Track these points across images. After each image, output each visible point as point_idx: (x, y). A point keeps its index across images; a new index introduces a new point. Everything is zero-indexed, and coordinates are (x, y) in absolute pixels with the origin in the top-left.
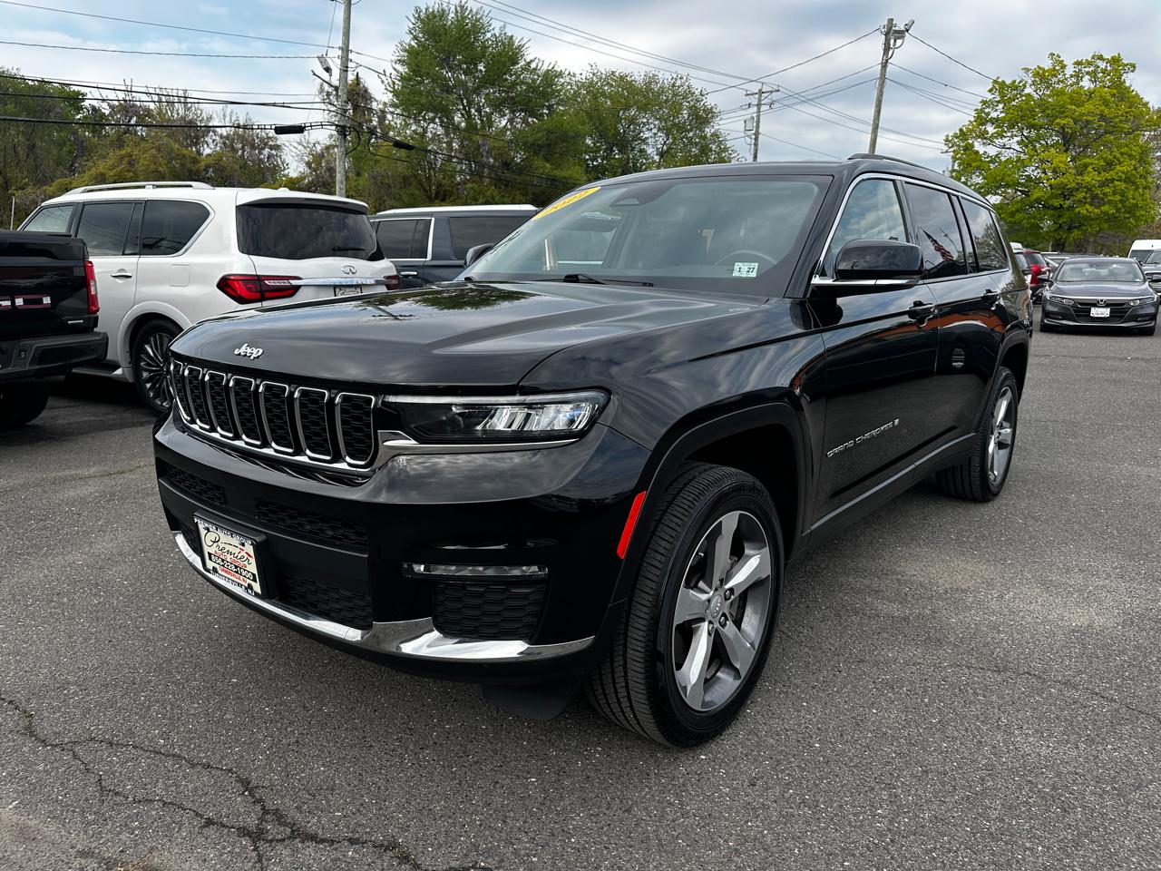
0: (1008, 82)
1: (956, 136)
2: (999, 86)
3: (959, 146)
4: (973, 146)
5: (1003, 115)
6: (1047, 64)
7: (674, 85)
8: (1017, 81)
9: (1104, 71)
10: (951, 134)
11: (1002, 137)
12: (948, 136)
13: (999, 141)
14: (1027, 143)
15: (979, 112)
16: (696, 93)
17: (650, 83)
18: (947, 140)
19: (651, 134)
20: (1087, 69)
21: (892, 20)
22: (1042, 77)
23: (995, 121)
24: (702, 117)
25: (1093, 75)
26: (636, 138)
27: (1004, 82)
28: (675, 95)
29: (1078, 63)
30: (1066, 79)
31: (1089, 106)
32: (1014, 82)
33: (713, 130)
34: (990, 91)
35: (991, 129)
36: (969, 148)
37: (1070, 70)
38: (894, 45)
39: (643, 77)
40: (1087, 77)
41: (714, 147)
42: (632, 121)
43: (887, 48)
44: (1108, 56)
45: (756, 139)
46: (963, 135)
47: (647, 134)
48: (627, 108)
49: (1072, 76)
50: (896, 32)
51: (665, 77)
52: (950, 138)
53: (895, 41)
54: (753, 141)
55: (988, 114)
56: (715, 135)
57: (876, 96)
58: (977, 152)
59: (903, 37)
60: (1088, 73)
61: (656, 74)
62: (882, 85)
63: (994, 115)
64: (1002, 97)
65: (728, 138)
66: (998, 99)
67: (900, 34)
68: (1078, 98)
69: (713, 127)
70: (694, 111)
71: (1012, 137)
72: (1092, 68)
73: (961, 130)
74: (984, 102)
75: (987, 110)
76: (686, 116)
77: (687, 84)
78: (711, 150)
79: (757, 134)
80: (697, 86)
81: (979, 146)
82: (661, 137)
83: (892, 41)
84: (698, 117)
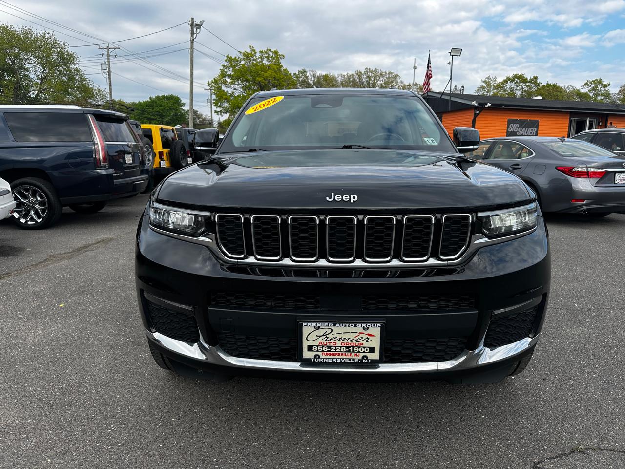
0: (233, 57)
1: (212, 82)
2: (230, 59)
3: (215, 87)
4: (221, 88)
5: (233, 73)
6: (249, 51)
7: (44, 37)
8: (237, 58)
9: (272, 57)
10: (210, 81)
11: (235, 84)
12: (209, 82)
13: (233, 86)
14: (245, 88)
15: (222, 71)
16: (61, 43)
17: (27, 34)
18: (209, 84)
19: (31, 66)
20: (265, 55)
21: (193, 18)
22: (247, 56)
23: (229, 76)
24: (67, 59)
25: (268, 57)
26: (22, 67)
27: (231, 57)
28: (46, 43)
29: (261, 52)
30: (257, 59)
31: (269, 72)
32: (236, 57)
33: (75, 67)
34: (226, 61)
35: (229, 80)
36: (219, 88)
37: (258, 55)
38: (197, 32)
39: (20, 29)
40: (265, 59)
41: (77, 77)
42: (17, 57)
43: (192, 34)
44: (273, 50)
45: (109, 75)
46: (216, 81)
47: (28, 66)
48: (11, 47)
49: (259, 58)
50: (196, 25)
51: (37, 31)
52: (210, 83)
53: (197, 30)
54: (108, 76)
55: (226, 72)
56: (77, 70)
57: (190, 58)
58: (224, 91)
59: (200, 28)
60: (266, 57)
61: (31, 28)
62: (192, 52)
63: (229, 73)
64: (232, 64)
65: (85, 73)
66: (230, 65)
67: (199, 26)
68: (264, 68)
69: (75, 65)
70: (61, 55)
71: (239, 84)
72: (267, 55)
73: (215, 79)
74: (224, 66)
75: (225, 70)
76: (55, 57)
77: (53, 37)
78: (75, 79)
79: (109, 72)
80: (61, 40)
81: (224, 88)
82: (40, 68)
83: (195, 30)
84: (64, 59)
